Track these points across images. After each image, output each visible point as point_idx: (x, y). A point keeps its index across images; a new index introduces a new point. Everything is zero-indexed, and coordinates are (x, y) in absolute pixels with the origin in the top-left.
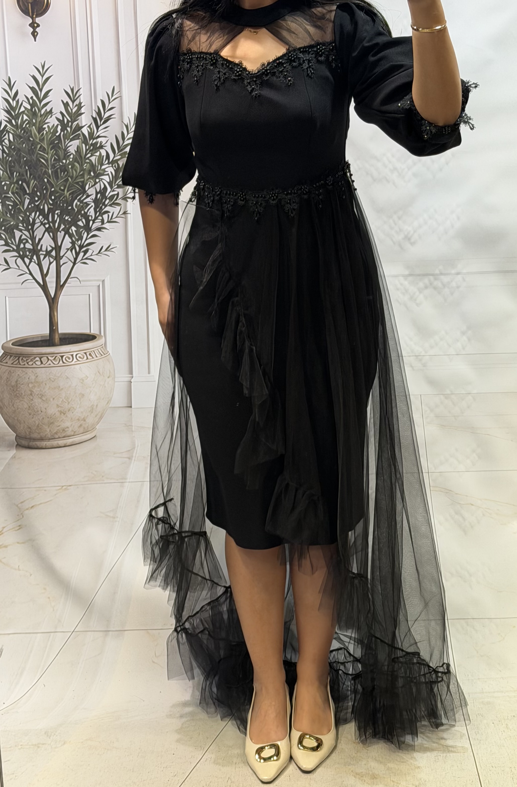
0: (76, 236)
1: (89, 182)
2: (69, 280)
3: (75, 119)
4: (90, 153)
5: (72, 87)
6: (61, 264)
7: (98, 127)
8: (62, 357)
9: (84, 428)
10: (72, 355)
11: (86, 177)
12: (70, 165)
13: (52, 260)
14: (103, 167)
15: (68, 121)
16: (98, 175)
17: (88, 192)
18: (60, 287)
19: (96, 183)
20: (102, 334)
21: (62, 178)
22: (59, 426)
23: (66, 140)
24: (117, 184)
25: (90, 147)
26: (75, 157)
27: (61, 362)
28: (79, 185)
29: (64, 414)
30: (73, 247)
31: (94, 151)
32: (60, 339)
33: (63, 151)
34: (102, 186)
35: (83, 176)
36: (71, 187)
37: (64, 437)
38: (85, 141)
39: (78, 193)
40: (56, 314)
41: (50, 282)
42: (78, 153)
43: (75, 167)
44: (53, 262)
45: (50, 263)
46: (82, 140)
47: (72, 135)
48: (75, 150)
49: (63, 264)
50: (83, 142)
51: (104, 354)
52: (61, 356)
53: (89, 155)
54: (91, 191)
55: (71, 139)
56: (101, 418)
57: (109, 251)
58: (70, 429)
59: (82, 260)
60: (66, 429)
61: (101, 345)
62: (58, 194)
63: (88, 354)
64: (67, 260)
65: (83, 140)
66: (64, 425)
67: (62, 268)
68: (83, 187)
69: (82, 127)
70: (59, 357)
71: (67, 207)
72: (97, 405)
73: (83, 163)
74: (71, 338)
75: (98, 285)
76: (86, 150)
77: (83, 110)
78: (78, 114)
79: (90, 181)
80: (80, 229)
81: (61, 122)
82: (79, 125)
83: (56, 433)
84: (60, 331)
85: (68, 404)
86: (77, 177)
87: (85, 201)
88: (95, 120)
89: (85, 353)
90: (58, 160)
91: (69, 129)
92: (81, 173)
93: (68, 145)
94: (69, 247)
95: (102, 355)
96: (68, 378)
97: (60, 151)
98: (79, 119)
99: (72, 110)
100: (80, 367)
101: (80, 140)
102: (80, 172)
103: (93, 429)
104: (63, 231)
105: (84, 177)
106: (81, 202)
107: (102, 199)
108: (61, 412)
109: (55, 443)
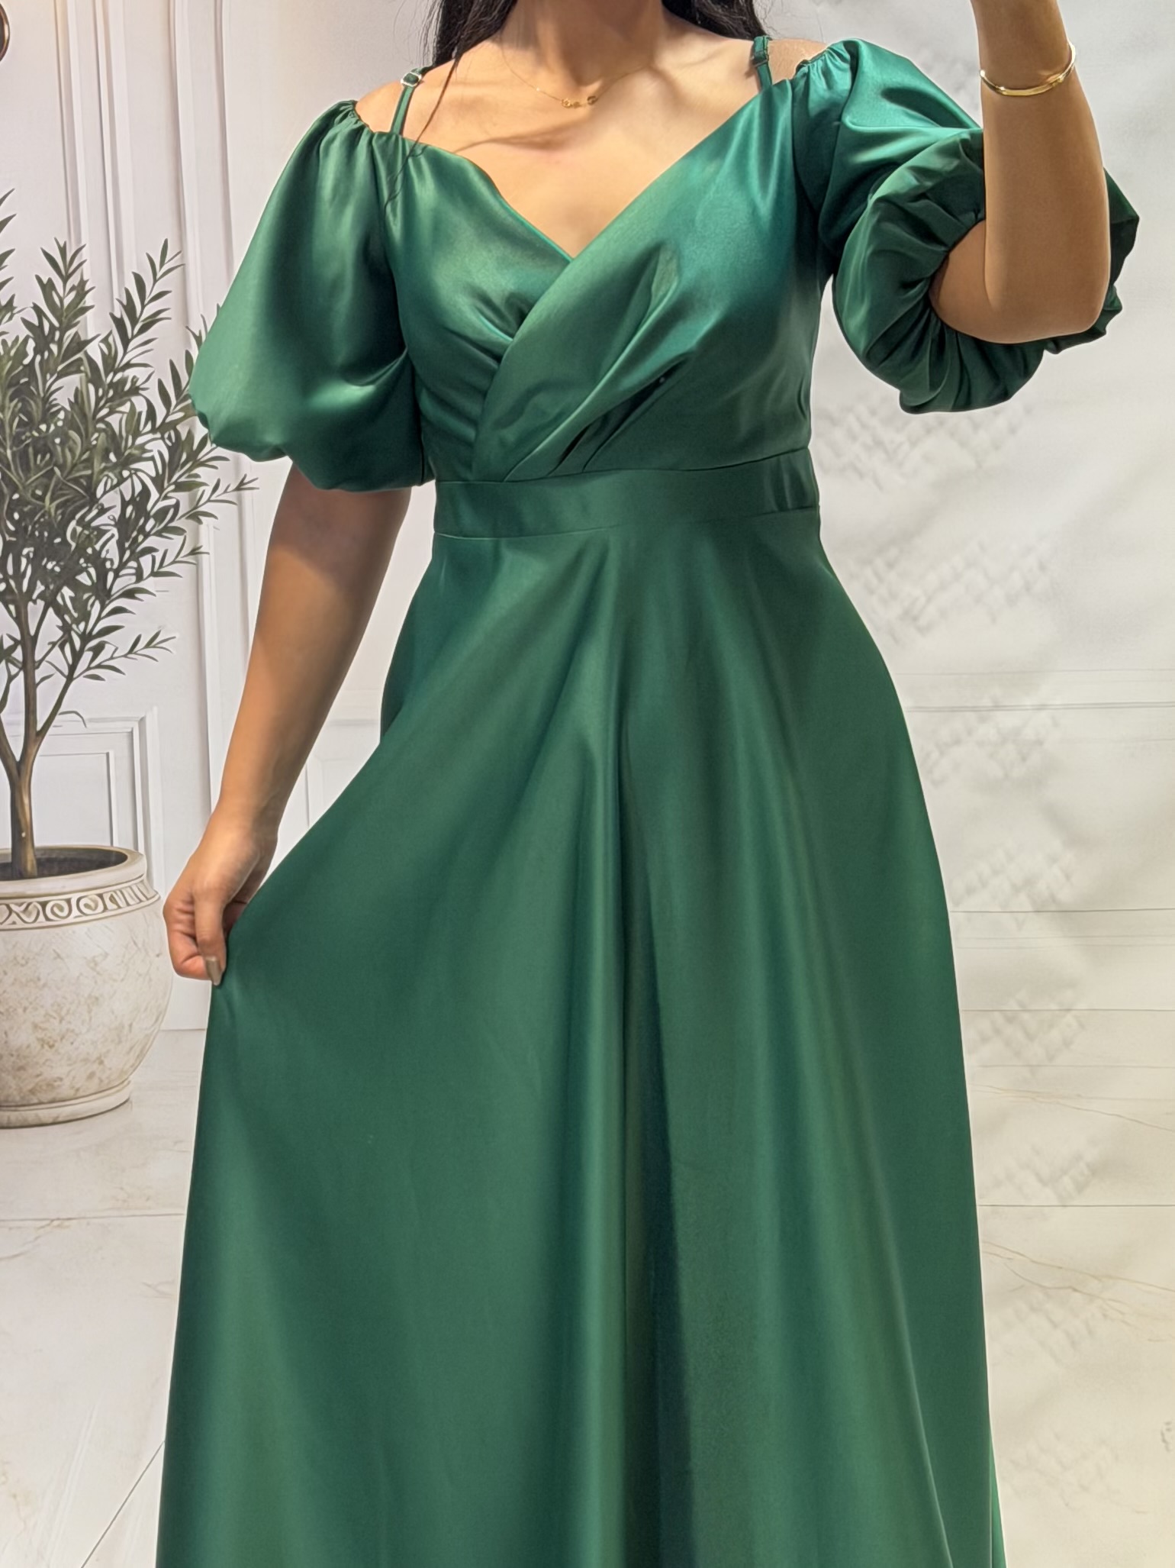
0: (73, 611)
1: (105, 479)
2: (58, 718)
3: (70, 321)
4: (108, 405)
5: (62, 245)
6: (37, 680)
7: (126, 341)
8: (44, 905)
9: (101, 1081)
10: (68, 901)
11: (98, 465)
12: (57, 437)
13: (14, 670)
14: (140, 440)
15: (52, 328)
16: (126, 461)
17: (101, 501)
18: (34, 735)
19: (122, 480)
20: (141, 849)
21: (39, 469)
22: (38, 1076)
23: (48, 376)
24: (175, 483)
25: (108, 392)
26: (70, 416)
27: (41, 917)
28: (80, 485)
29: (51, 1047)
30: (66, 639)
31: (117, 402)
32: (41, 863)
33: (40, 403)
34: (138, 488)
35: (89, 463)
36: (61, 489)
37: (53, 1101)
38: (95, 378)
39: (78, 504)
40: (26, 801)
41: (11, 724)
42: (76, 407)
43: (71, 443)
44: (16, 675)
45: (11, 678)
46: (87, 375)
47: (63, 362)
48: (69, 400)
49: (43, 679)
50: (89, 381)
51: (148, 899)
52: (41, 903)
53: (105, 411)
54: (112, 500)
55: (58, 373)
56: (141, 1055)
57: (154, 647)
58: (67, 1082)
59: (89, 668)
60: (55, 1081)
61: (138, 876)
62: (29, 507)
63: (107, 898)
64: (53, 670)
65: (89, 374)
66: (50, 1073)
67: (39, 690)
68: (91, 490)
69: (88, 342)
70: (35, 906)
71: (51, 538)
72: (131, 1025)
73: (91, 429)
74: (65, 860)
75: (130, 730)
76: (98, 399)
77: (88, 300)
78: (78, 310)
79: (108, 477)
80: (84, 593)
81: (36, 330)
82: (79, 337)
83: (32, 1092)
84: (38, 843)
85: (61, 1022)
86: (74, 466)
87: (94, 524)
88: (119, 323)
89: (101, 896)
90: (30, 424)
91: (54, 348)
92: (85, 456)
93: (53, 388)
94: (55, 640)
95: (141, 901)
96: (59, 956)
97: (32, 402)
98: (78, 322)
99: (61, 301)
100: (89, 930)
101: (83, 375)
102: (82, 453)
103: (123, 1082)
104: (42, 599)
105: (92, 467)
106: (86, 525)
107: (137, 519)
108: (42, 1042)
109: (30, 1114)
